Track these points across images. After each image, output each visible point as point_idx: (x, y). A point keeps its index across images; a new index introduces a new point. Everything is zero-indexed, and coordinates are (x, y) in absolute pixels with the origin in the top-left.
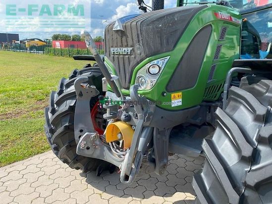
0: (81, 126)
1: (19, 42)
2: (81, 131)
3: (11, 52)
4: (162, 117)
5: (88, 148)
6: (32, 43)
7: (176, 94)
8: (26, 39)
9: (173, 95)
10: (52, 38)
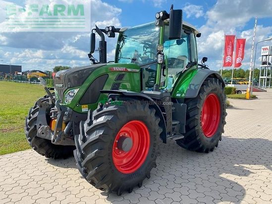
0: (40, 123)
1: (21, 73)
2: (40, 125)
3: (12, 83)
4: (77, 116)
5: (43, 133)
6: (33, 75)
7: (85, 106)
8: (28, 71)
9: (82, 106)
10: (54, 69)
